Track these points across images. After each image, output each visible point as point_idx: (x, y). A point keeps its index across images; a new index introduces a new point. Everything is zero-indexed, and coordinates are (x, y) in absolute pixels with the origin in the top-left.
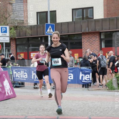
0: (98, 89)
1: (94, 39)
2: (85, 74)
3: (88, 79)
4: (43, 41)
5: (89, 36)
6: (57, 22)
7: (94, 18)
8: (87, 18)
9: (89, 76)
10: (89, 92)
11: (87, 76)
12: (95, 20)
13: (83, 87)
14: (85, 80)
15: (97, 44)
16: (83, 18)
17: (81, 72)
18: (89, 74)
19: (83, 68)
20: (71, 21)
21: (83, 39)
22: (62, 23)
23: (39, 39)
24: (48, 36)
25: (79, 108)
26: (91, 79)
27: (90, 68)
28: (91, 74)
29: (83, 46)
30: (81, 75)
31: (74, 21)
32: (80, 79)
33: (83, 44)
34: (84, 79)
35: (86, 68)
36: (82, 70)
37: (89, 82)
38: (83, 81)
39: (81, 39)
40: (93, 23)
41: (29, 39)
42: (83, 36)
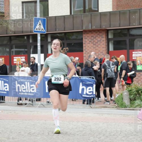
0: (104, 105)
1: (99, 39)
2: (87, 86)
3: (90, 92)
4: (31, 41)
5: (92, 35)
6: (50, 16)
7: (100, 11)
8: (90, 10)
9: (91, 88)
10: (91, 110)
11: (90, 89)
12: (100, 13)
13: (84, 103)
14: (87, 94)
15: (103, 46)
16: (84, 11)
17: (81, 83)
18: (92, 85)
19: (84, 78)
20: (69, 14)
21: (84, 39)
22: (56, 17)
23: (26, 38)
24: (37, 35)
25: (78, 132)
26: (94, 93)
27: (93, 78)
28: (94, 86)
29: (84, 48)
30: (81, 87)
31: (72, 14)
32: (80, 92)
33: (84, 45)
34: (85, 93)
35: (87, 78)
36: (82, 81)
37: (92, 96)
38: (83, 96)
39: (82, 39)
40: (98, 18)
41: (12, 38)
42: (84, 35)
